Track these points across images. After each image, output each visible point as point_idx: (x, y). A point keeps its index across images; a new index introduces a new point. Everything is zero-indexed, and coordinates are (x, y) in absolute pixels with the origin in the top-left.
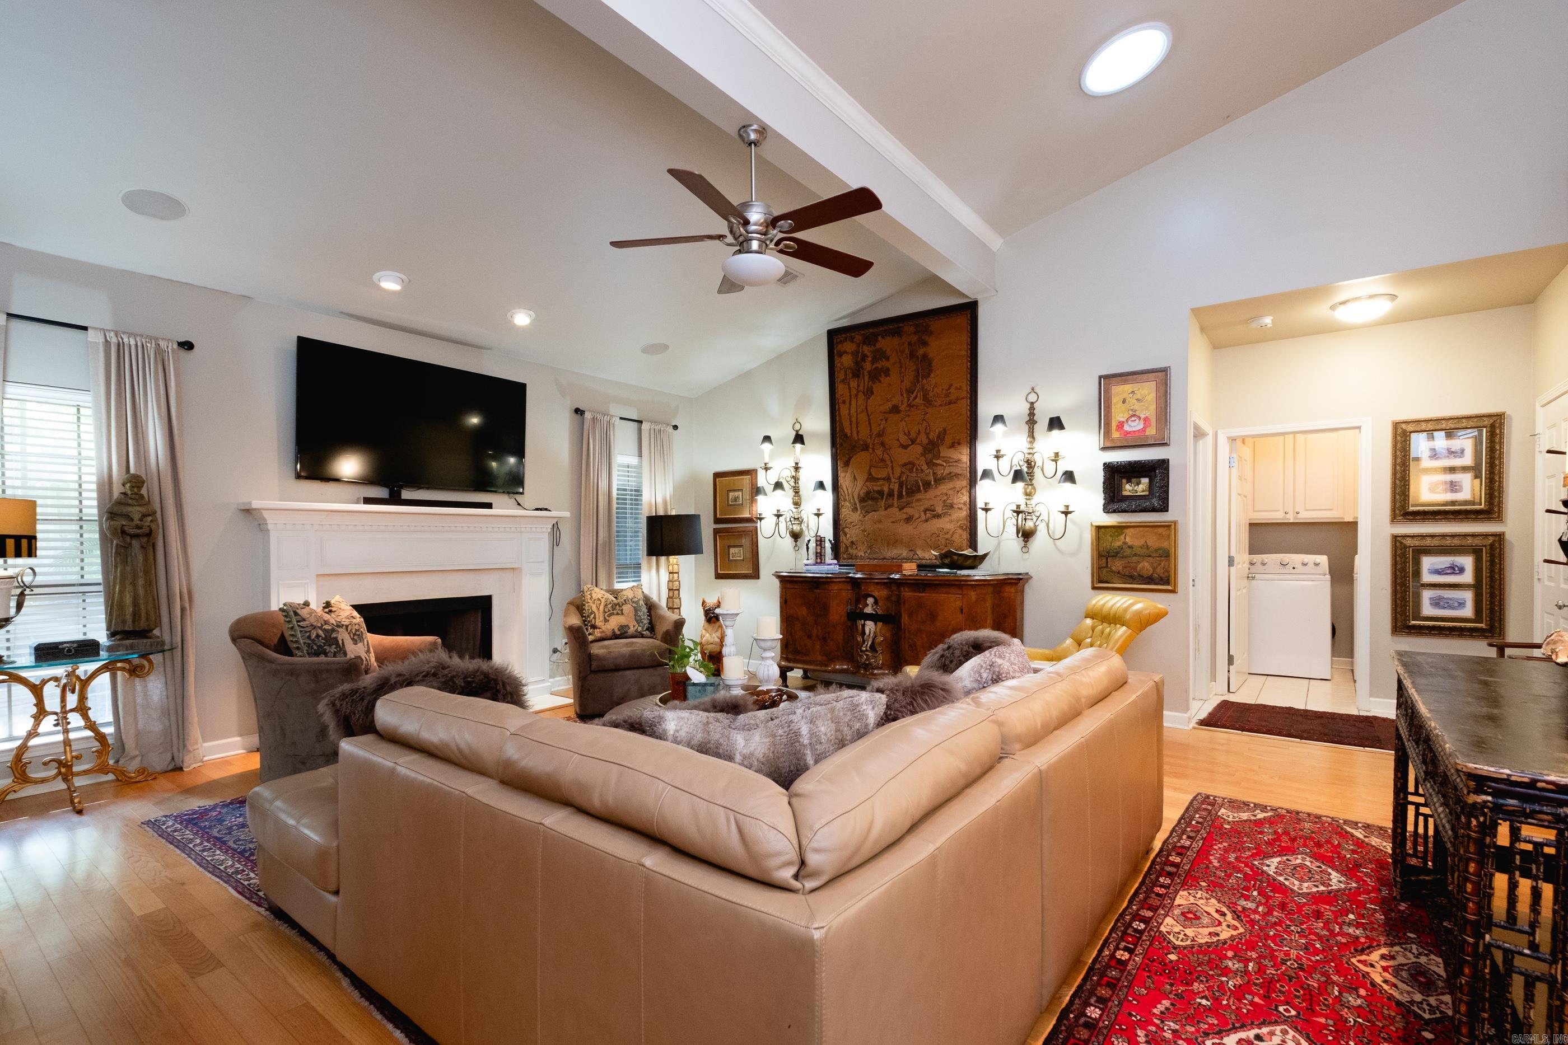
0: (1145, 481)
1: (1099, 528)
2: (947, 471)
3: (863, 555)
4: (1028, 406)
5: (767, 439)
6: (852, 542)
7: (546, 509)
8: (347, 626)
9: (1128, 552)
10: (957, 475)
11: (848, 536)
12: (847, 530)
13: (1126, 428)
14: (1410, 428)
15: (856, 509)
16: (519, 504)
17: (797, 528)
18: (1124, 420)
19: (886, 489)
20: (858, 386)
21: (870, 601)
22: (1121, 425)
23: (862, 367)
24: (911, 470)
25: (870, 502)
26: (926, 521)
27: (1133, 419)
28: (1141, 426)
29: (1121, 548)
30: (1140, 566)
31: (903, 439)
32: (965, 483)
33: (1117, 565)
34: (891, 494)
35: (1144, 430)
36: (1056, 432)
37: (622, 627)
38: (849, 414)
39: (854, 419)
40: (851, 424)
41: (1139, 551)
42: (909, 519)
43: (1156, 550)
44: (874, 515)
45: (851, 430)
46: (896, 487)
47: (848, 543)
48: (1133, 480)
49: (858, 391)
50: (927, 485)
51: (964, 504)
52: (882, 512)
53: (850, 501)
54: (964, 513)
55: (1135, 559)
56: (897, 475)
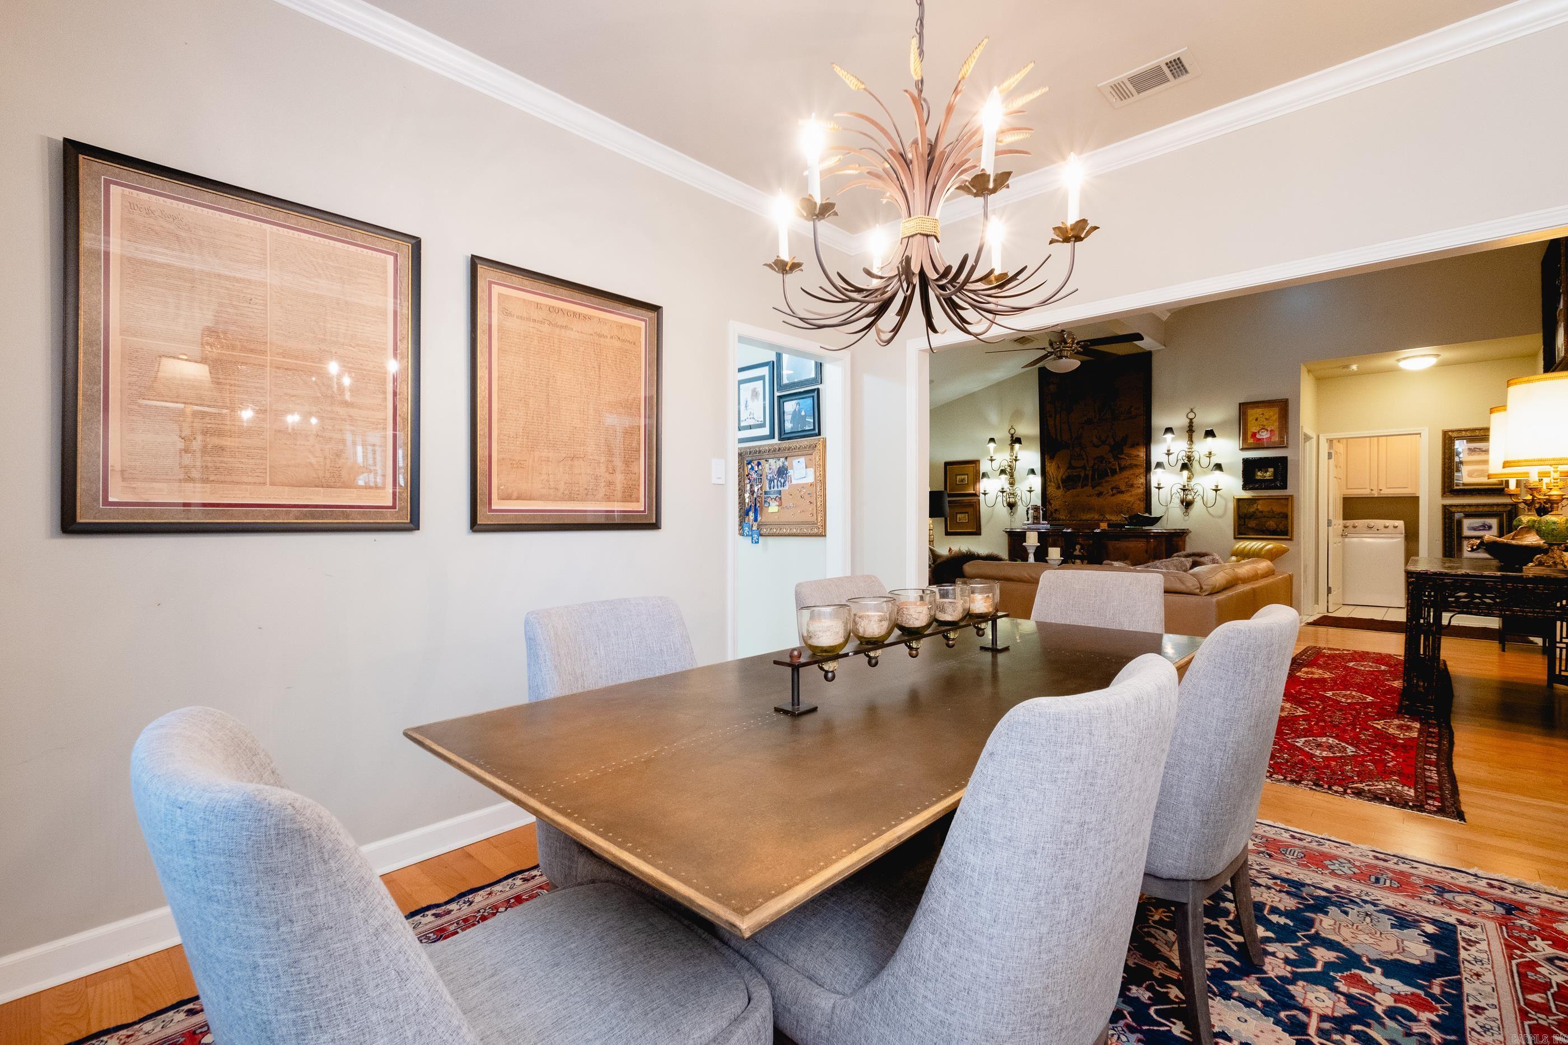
0: (1271, 470)
1: (1239, 500)
2: (1129, 462)
3: (1066, 518)
4: (1188, 421)
5: (992, 440)
6: (1056, 510)
9: (1259, 515)
10: (1136, 466)
11: (1054, 506)
12: (1052, 500)
13: (1258, 436)
14: (1455, 435)
15: (1060, 488)
17: (1012, 500)
18: (1257, 431)
19: (1082, 474)
20: (1061, 406)
21: (1078, 547)
22: (1254, 435)
24: (1102, 463)
25: (1070, 483)
26: (1113, 495)
27: (1263, 431)
28: (1269, 435)
29: (1254, 512)
30: (1268, 524)
31: (1095, 441)
32: (1142, 470)
33: (1252, 524)
34: (1086, 476)
35: (1270, 438)
36: (1210, 439)
38: (1055, 424)
39: (1058, 428)
40: (1056, 430)
41: (1267, 514)
42: (1100, 494)
43: (1279, 514)
44: (1074, 492)
45: (1056, 435)
46: (1090, 473)
47: (1053, 510)
48: (1263, 469)
49: (1061, 410)
50: (1114, 472)
51: (1142, 484)
52: (1079, 490)
53: (1055, 483)
54: (1142, 490)
55: (1264, 520)
56: (1090, 465)
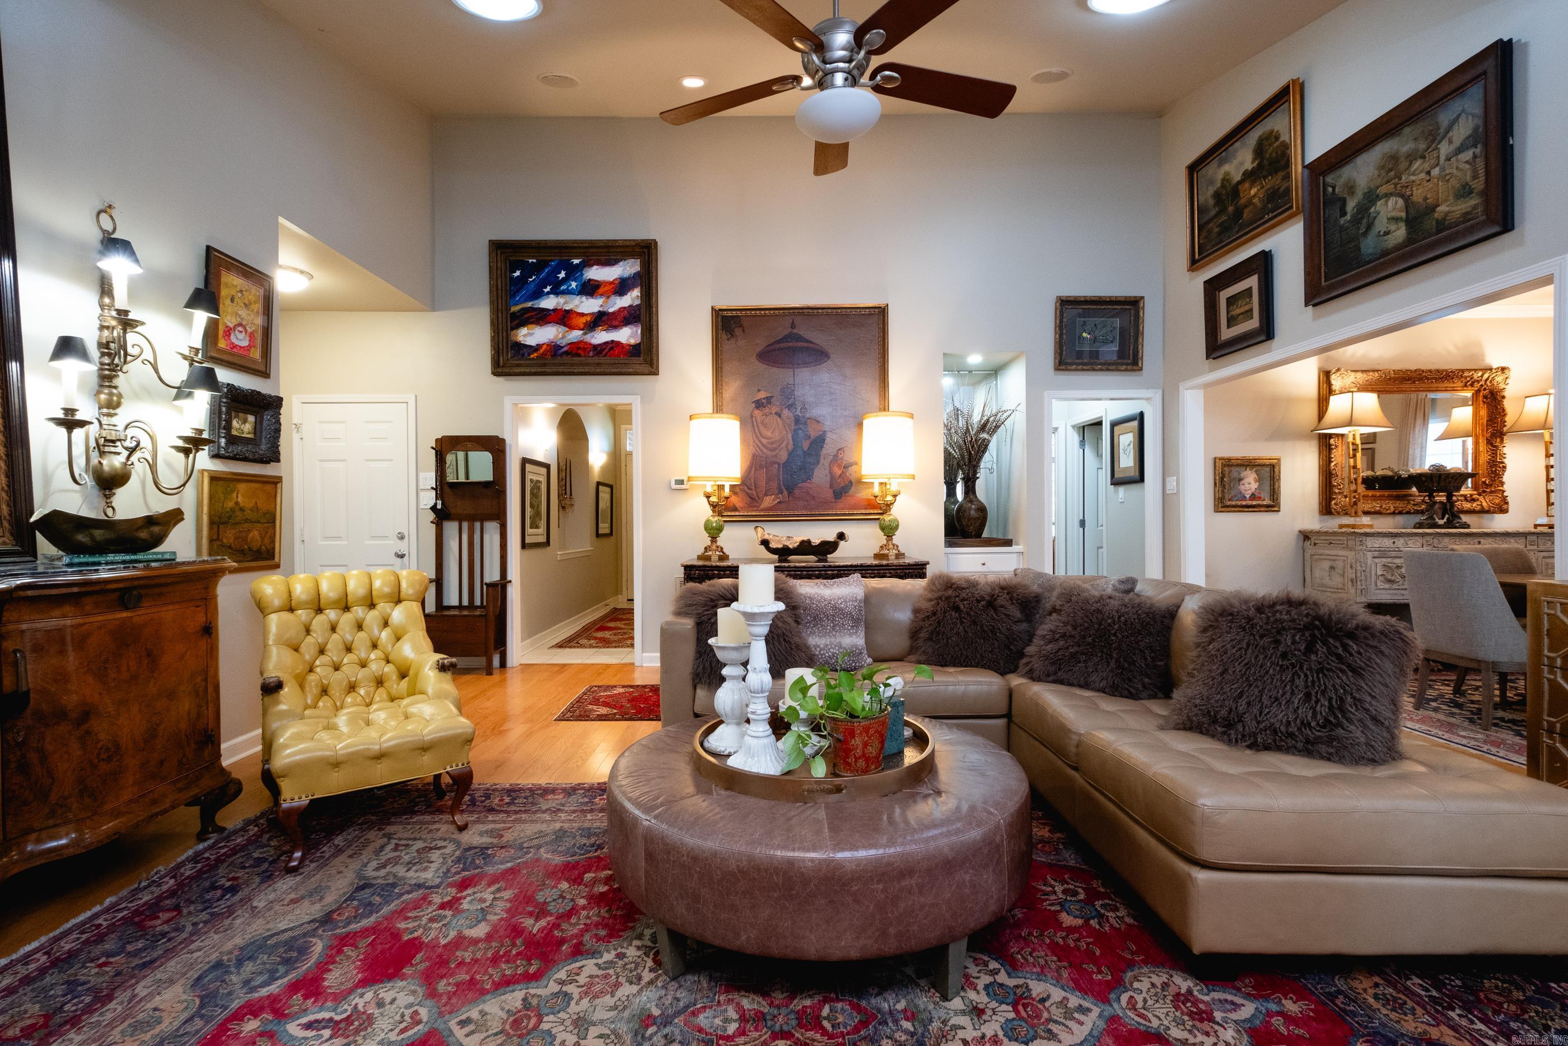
1: (213, 480)
9: (240, 516)
13: (233, 338)
18: (231, 326)
22: (228, 332)
27: (240, 329)
28: (245, 343)
29: (233, 510)
30: (251, 535)
33: (229, 536)
35: (249, 348)
41: (248, 514)
43: (265, 514)
48: (241, 415)
55: (246, 526)
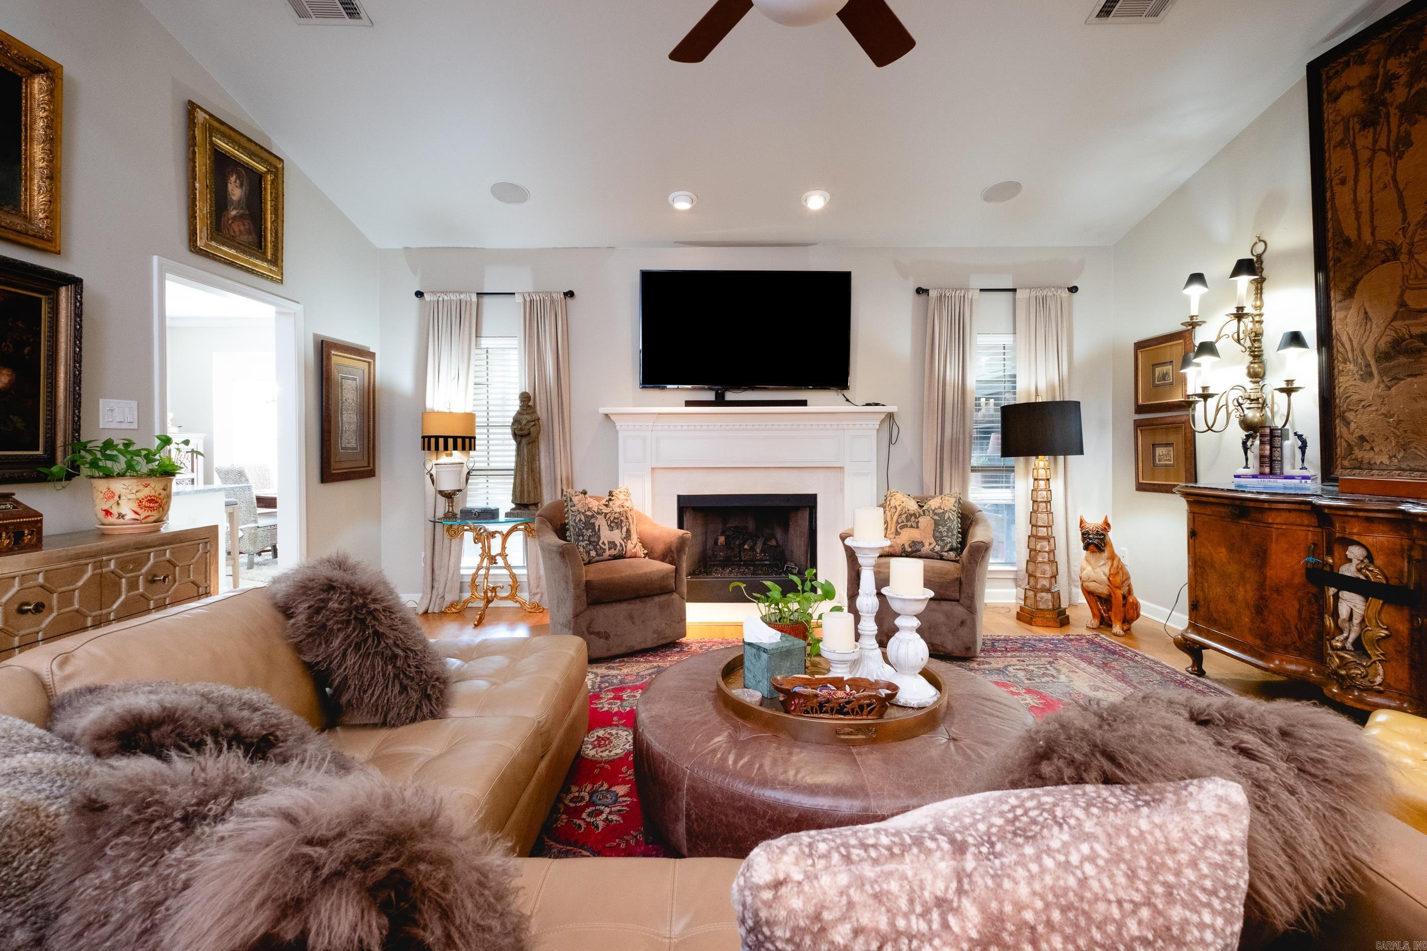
3: (1386, 460)
5: (1197, 278)
6: (1362, 439)
7: (877, 404)
8: (606, 514)
11: (1353, 426)
12: (1350, 416)
15: (1371, 375)
16: (847, 400)
17: (1253, 416)
20: (1375, 141)
21: (1353, 552)
23: (1384, 104)
25: (1402, 359)
37: (914, 543)
38: (1355, 201)
39: (1365, 207)
40: (1358, 218)
45: (1359, 228)
47: (1353, 439)
49: (1374, 152)
53: (1355, 362)
